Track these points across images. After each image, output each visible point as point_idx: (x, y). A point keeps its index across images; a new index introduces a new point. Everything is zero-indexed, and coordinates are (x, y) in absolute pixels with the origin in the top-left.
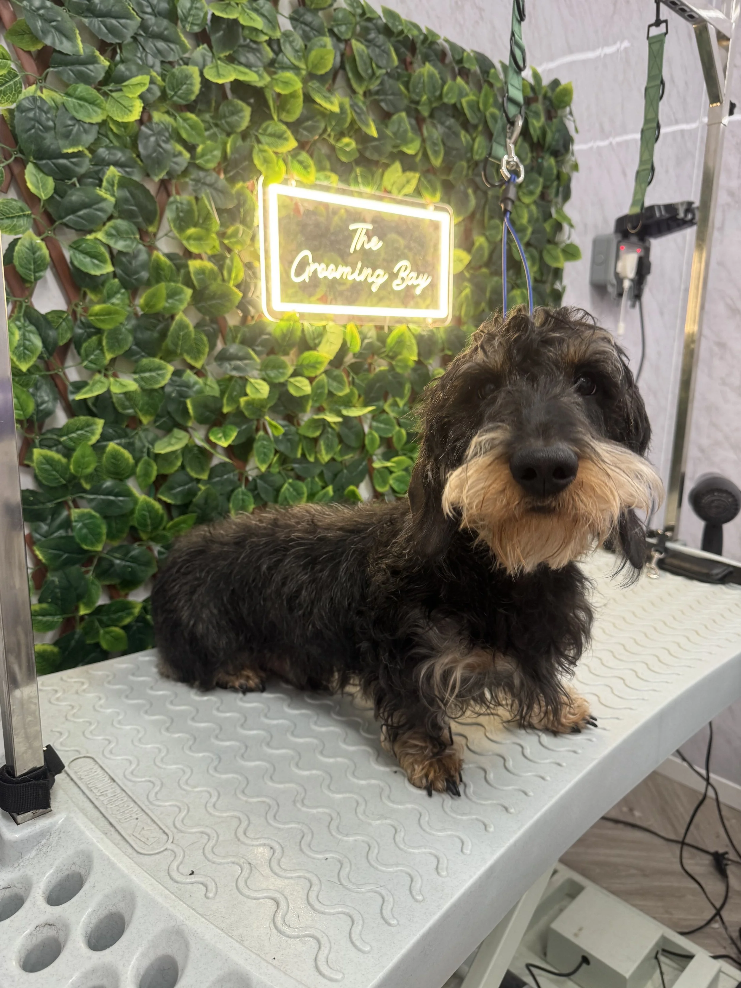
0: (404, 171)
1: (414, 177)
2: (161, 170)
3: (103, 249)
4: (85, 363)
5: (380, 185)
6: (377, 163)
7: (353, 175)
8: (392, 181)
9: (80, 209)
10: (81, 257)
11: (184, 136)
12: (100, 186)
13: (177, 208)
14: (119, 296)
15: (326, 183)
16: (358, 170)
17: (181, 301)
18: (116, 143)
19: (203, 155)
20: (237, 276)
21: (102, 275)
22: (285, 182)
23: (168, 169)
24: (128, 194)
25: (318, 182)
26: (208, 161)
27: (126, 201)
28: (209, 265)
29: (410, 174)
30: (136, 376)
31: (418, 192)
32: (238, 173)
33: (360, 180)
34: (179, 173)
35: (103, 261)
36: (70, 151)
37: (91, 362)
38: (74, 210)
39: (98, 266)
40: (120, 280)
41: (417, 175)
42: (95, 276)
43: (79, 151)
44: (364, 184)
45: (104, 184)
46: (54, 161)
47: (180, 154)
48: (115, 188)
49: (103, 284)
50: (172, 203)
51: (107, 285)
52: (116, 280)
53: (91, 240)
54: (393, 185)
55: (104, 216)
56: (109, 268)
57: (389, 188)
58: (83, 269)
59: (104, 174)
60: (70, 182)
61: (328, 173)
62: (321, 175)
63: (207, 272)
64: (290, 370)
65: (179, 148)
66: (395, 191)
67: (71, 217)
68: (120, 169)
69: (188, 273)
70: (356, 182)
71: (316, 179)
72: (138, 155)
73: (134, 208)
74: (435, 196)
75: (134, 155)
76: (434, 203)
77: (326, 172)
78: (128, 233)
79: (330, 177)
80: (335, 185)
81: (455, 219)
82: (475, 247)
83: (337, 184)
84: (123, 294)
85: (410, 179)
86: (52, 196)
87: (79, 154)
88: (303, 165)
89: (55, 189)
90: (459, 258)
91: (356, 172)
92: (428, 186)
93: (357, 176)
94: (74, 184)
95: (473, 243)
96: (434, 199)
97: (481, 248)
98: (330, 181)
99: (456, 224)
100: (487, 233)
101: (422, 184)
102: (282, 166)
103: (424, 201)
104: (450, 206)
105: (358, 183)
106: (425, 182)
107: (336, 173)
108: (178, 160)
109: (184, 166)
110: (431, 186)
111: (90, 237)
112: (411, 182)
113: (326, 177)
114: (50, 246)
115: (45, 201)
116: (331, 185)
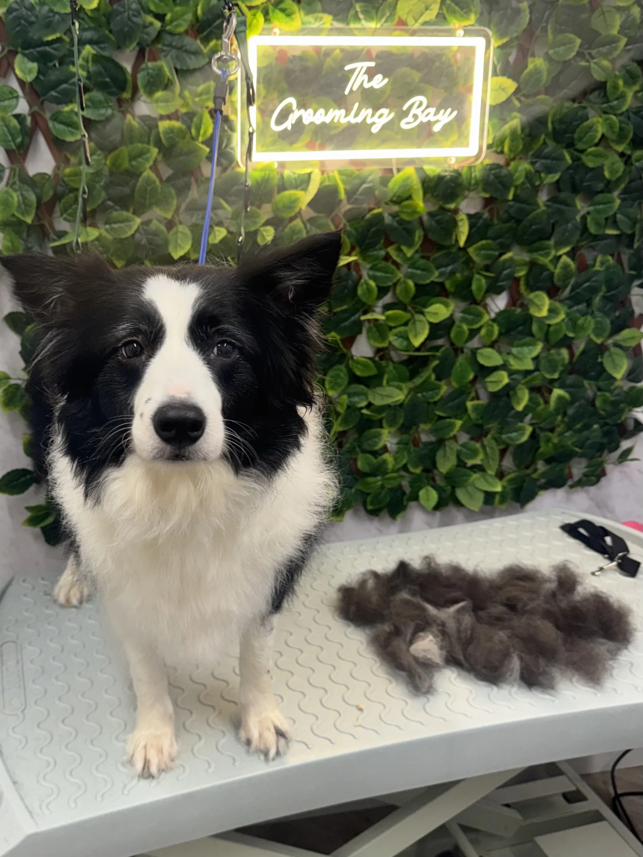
1: (435, 2)
2: (132, 42)
4: (65, 216)
5: (392, 14)
7: (352, 12)
8: (407, 10)
9: (58, 86)
10: (61, 127)
11: (152, 8)
13: (148, 74)
15: (316, 25)
16: (358, 7)
17: (147, 160)
18: (92, 25)
19: (172, 21)
20: (205, 132)
21: (74, 141)
22: (267, 32)
23: (138, 40)
24: (101, 69)
25: (307, 26)
26: (178, 26)
27: (99, 74)
28: (177, 124)
30: (108, 226)
31: (441, 18)
32: (211, 32)
33: (361, 16)
34: (149, 42)
35: (78, 128)
36: (50, 38)
37: (69, 215)
38: (54, 87)
39: (72, 134)
40: (95, 144)
42: (70, 143)
43: (57, 38)
44: (366, 19)
45: (80, 62)
46: (37, 49)
47: (151, 24)
48: (90, 64)
50: (143, 70)
52: (92, 144)
53: (67, 112)
54: (408, 13)
57: (404, 18)
58: (60, 137)
59: (80, 53)
60: (51, 64)
61: (321, 15)
62: (310, 18)
63: (175, 131)
64: (264, 218)
65: (150, 19)
66: (410, 21)
67: (52, 93)
68: (95, 47)
69: (158, 133)
70: (358, 19)
71: (303, 23)
72: (111, 31)
73: (108, 80)
74: (468, 18)
75: (107, 32)
76: (465, 26)
77: (316, 15)
78: (101, 102)
79: (321, 19)
80: (328, 26)
81: (495, 41)
82: (526, 71)
83: (331, 24)
84: (99, 155)
85: (430, 6)
86: (37, 78)
87: (58, 40)
88: (287, 12)
89: (39, 72)
90: (500, 87)
91: (355, 8)
92: (457, 8)
93: (357, 12)
94: (55, 65)
95: (526, 67)
96: (467, 23)
97: (537, 72)
98: (322, 22)
99: (499, 47)
100: (551, 52)
101: (449, 8)
102: (260, 17)
103: (451, 26)
104: (489, 28)
105: (359, 20)
106: (453, 5)
107: (330, 13)
108: (149, 30)
109: (154, 35)
110: (462, 9)
111: (67, 109)
112: (431, 8)
113: (316, 19)
114: (38, 119)
115: (31, 83)
116: (323, 26)
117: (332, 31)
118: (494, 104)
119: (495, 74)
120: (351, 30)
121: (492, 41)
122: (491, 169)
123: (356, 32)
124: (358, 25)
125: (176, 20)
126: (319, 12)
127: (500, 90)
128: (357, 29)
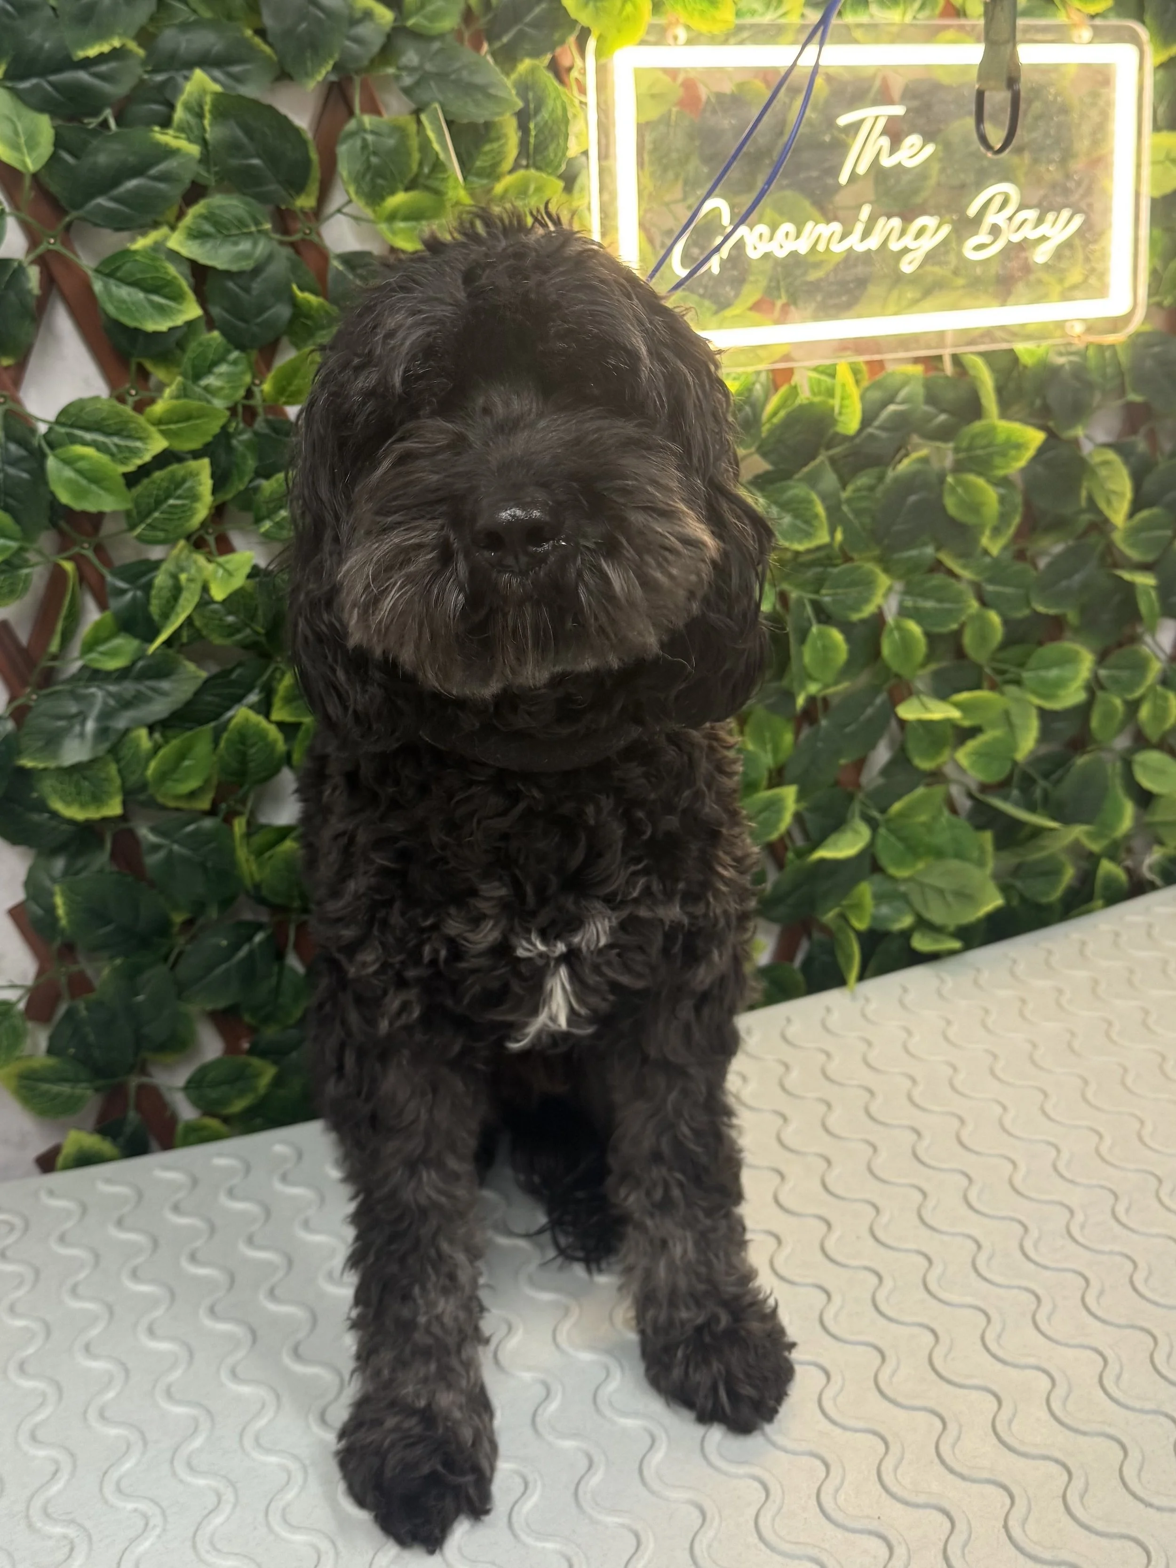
2: (320, 63)
3: (172, 270)
9: (116, 182)
10: (124, 292)
12: (166, 123)
13: (365, 146)
14: (223, 368)
15: (768, 18)
18: (207, 13)
19: (419, 6)
21: (171, 329)
22: (655, 35)
23: (336, 56)
24: (239, 133)
25: (748, 20)
26: (436, 17)
27: (234, 147)
32: (521, 36)
34: (365, 63)
35: (177, 297)
36: (92, 52)
38: (105, 184)
39: (162, 311)
40: (224, 333)
42: (157, 334)
43: (114, 50)
45: (179, 114)
46: (53, 78)
48: (206, 122)
49: (181, 345)
50: (352, 135)
51: (193, 348)
52: (216, 334)
53: (145, 252)
55: (176, 192)
56: (192, 311)
58: (128, 321)
59: (177, 90)
60: (93, 123)
67: (101, 201)
68: (217, 73)
70: (863, 2)
71: (740, 13)
72: (261, 32)
73: (256, 161)
75: (249, 33)
76: (1091, 17)
78: (241, 223)
79: (779, 2)
80: (795, 19)
81: (1156, 51)
83: (803, 16)
84: (235, 363)
86: (54, 158)
87: (116, 54)
89: (59, 142)
90: (1168, 155)
94: (105, 124)
98: (781, 11)
99: (1163, 66)
103: (1065, 19)
104: (1143, 22)
105: (865, 3)
108: (361, 30)
109: (376, 43)
111: (141, 243)
113: (768, 4)
114: (58, 270)
115: (35, 176)
116: (783, 21)
118: (1157, 194)
120: (847, 27)
121: (1149, 51)
122: (1149, 345)
123: (858, 34)
124: (863, 18)
125: (432, 1)
127: (1168, 164)
128: (859, 26)
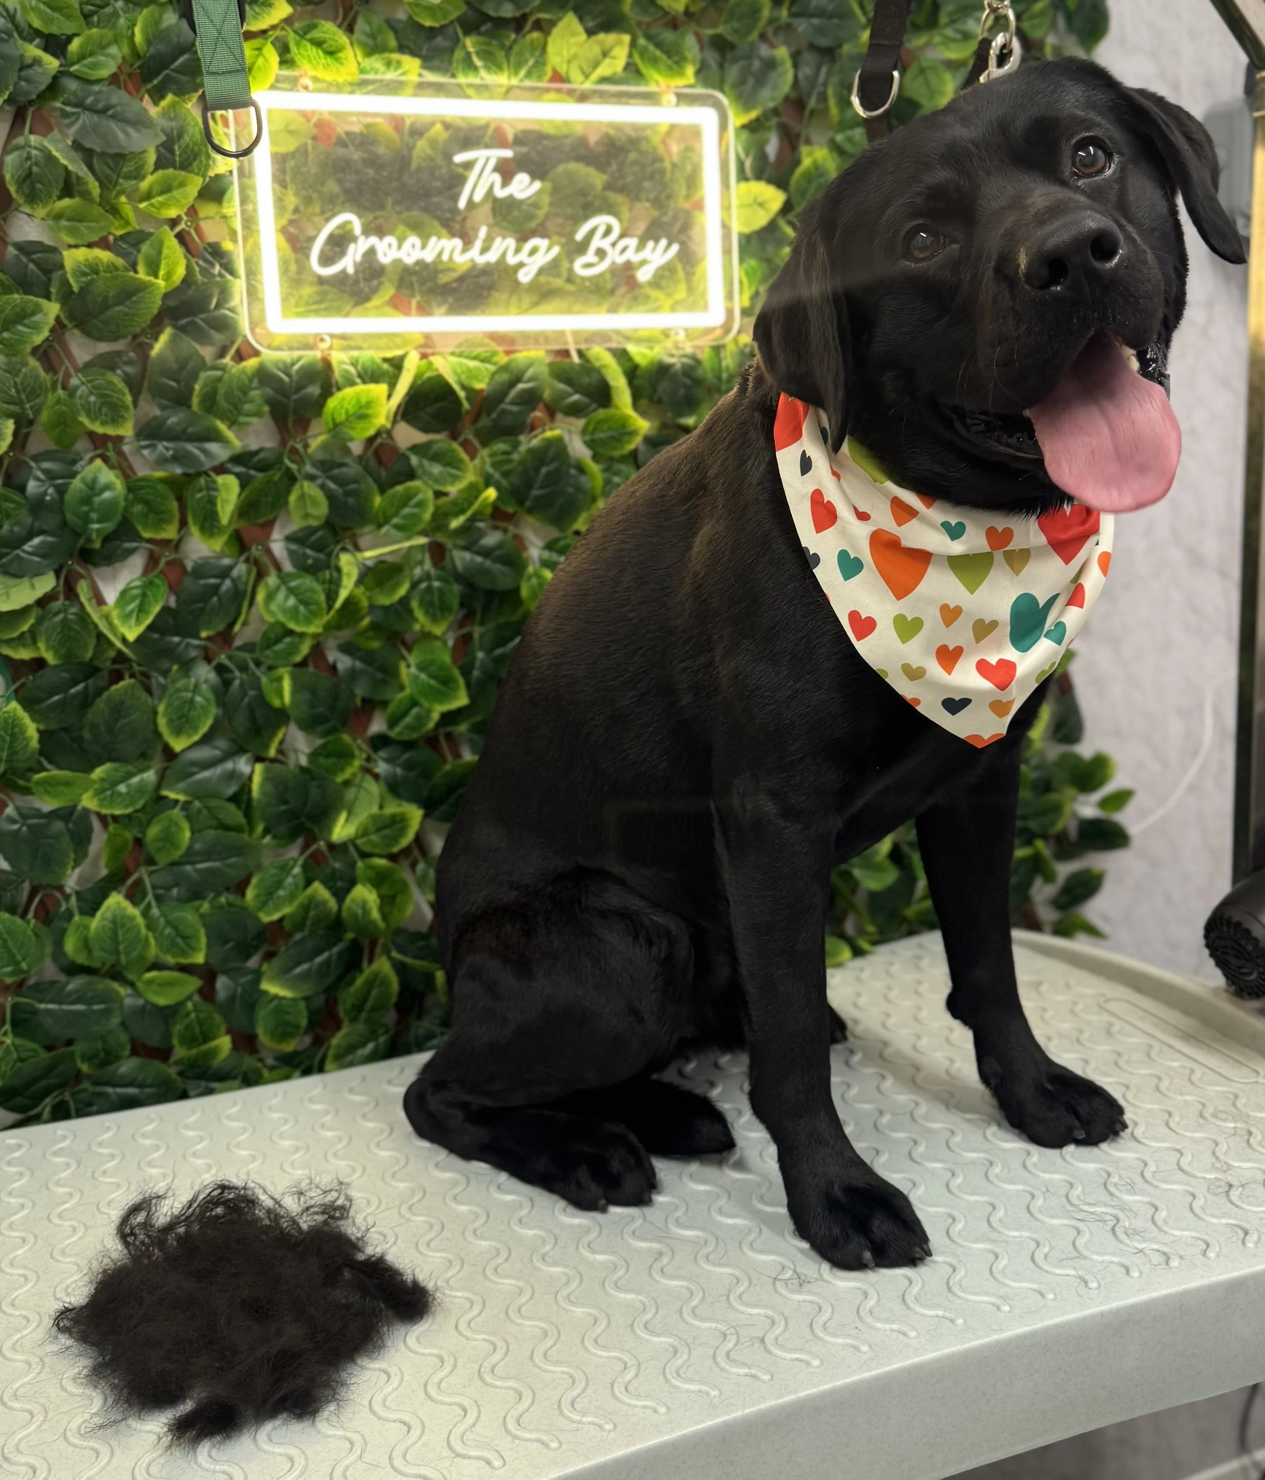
0: (590, 33)
1: (619, 43)
5: (541, 63)
6: (518, 24)
7: (458, 54)
8: (566, 56)
11: (39, 26)
15: (391, 75)
16: (470, 43)
19: (82, 57)
20: (169, 275)
22: (289, 84)
25: (371, 76)
26: (95, 66)
28: (104, 256)
29: (608, 38)
31: (633, 71)
32: (169, 79)
33: (478, 62)
41: (626, 38)
44: (488, 68)
47: (37, 62)
50: (19, 149)
54: (570, 62)
57: (562, 70)
61: (396, 56)
62: (376, 62)
63: (100, 269)
65: (34, 50)
66: (576, 76)
69: (64, 273)
70: (470, 66)
71: (362, 71)
74: (681, 73)
76: (678, 87)
77: (387, 55)
79: (399, 63)
80: (413, 77)
81: (737, 116)
82: (799, 171)
83: (420, 75)
85: (611, 49)
88: (325, 46)
90: (755, 200)
91: (464, 47)
92: (658, 53)
93: (468, 54)
95: (798, 162)
96: (679, 82)
97: (817, 171)
98: (400, 71)
99: (744, 127)
100: (839, 138)
101: (643, 53)
102: (271, 55)
103: (652, 88)
104: (722, 91)
105: (475, 69)
106: (651, 47)
107: (413, 53)
108: (32, 72)
109: (47, 81)
110: (669, 54)
112: (613, 53)
113: (388, 64)
116: (403, 78)
117: (422, 88)
118: (747, 230)
119: (742, 176)
120: (459, 86)
121: (731, 114)
123: (471, 92)
124: (472, 79)
125: (92, 54)
126: (392, 51)
127: (756, 206)
128: (470, 86)
